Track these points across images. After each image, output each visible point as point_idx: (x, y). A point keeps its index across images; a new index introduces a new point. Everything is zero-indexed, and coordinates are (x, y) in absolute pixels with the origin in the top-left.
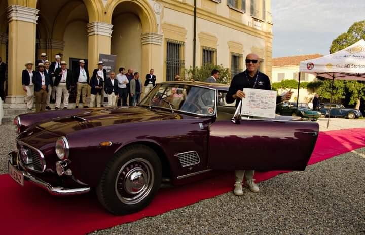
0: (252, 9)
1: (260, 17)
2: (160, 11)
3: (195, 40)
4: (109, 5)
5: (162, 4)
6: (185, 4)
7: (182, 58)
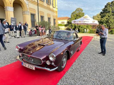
0: (53, 4)
1: (55, 7)
2: (28, 4)
3: (38, 13)
4: (11, 1)
5: (28, 2)
6: (35, 2)
7: (35, 19)
